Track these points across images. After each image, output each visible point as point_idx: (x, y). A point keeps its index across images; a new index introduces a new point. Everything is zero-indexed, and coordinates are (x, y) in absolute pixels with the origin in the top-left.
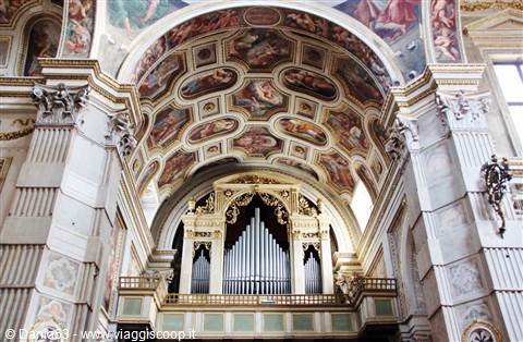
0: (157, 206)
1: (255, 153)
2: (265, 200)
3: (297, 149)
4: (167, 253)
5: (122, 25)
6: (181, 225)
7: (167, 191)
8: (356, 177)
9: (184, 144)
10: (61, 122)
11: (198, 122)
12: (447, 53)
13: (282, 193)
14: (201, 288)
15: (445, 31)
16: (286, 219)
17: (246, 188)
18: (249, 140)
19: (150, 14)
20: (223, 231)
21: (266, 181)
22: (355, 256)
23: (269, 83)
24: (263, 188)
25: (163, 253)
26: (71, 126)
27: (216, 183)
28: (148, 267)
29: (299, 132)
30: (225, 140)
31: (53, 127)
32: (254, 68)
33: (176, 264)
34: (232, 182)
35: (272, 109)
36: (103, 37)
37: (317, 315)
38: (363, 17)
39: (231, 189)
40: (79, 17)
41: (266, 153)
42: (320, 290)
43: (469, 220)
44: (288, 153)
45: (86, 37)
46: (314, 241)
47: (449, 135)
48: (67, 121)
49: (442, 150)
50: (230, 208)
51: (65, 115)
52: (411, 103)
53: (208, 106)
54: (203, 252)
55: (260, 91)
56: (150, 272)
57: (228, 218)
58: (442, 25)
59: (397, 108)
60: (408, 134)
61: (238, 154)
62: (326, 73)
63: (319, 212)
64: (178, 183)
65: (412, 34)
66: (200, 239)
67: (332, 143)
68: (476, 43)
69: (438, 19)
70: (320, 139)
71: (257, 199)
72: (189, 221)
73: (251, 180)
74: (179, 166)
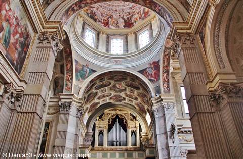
0: (87, 118)
1: (117, 101)
2: (120, 116)
3: (129, 100)
4: (91, 132)
5: (79, 80)
6: (95, 124)
7: (90, 113)
8: (147, 111)
9: (96, 101)
10: (66, 112)
11: (99, 95)
12: (166, 89)
13: (125, 114)
14: (101, 144)
15: (166, 83)
16: (126, 122)
17: (114, 112)
18: (115, 98)
19: (86, 75)
20: (107, 126)
21: (120, 110)
22: (146, 133)
23: (121, 84)
24: (119, 112)
25: (89, 132)
26: (69, 114)
27: (105, 111)
28: (85, 137)
29: (130, 96)
30: (107, 98)
31: (64, 114)
32: (116, 81)
33: (93, 136)
34: (110, 111)
35: (121, 91)
36: (75, 85)
37: (134, 153)
38: (145, 75)
39: (110, 113)
40: (68, 80)
41: (120, 101)
42: (135, 145)
43: (167, 139)
44: (127, 101)
45: (70, 86)
46: (134, 129)
47: (164, 115)
48: (67, 112)
49: (162, 118)
50: (109, 119)
51: (67, 110)
52: (157, 103)
53: (102, 91)
54: (101, 133)
55: (118, 86)
56: (86, 138)
57: (109, 122)
58: (165, 81)
59: (153, 105)
60: (155, 112)
61: (112, 101)
62: (137, 84)
63: (136, 120)
64: (93, 111)
65: (158, 82)
66: (100, 129)
67: (139, 100)
68: (177, 81)
69: (164, 79)
70: (136, 99)
71: (117, 116)
72: (97, 123)
73: (115, 110)
74: (94, 106)
